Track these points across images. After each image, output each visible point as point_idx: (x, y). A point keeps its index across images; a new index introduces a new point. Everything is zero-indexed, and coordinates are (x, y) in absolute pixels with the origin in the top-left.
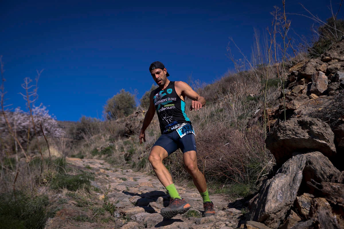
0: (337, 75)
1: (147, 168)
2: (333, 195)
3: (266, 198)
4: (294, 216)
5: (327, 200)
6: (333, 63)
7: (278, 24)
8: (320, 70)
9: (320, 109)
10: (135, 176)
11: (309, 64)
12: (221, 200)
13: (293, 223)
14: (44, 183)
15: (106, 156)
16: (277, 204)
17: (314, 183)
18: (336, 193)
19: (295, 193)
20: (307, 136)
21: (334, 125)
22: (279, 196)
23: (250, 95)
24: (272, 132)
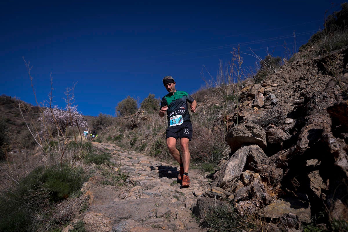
0: (270, 96)
1: (146, 151)
3: (224, 173)
4: (240, 183)
5: (259, 175)
6: (268, 88)
7: (235, 59)
8: (260, 92)
9: (259, 118)
10: (137, 156)
11: (253, 87)
12: (196, 173)
13: (239, 188)
14: (79, 159)
15: (117, 141)
16: (230, 177)
17: (252, 164)
18: (264, 171)
19: (241, 170)
20: (251, 135)
21: (267, 129)
22: (232, 172)
23: (215, 105)
24: (229, 132)
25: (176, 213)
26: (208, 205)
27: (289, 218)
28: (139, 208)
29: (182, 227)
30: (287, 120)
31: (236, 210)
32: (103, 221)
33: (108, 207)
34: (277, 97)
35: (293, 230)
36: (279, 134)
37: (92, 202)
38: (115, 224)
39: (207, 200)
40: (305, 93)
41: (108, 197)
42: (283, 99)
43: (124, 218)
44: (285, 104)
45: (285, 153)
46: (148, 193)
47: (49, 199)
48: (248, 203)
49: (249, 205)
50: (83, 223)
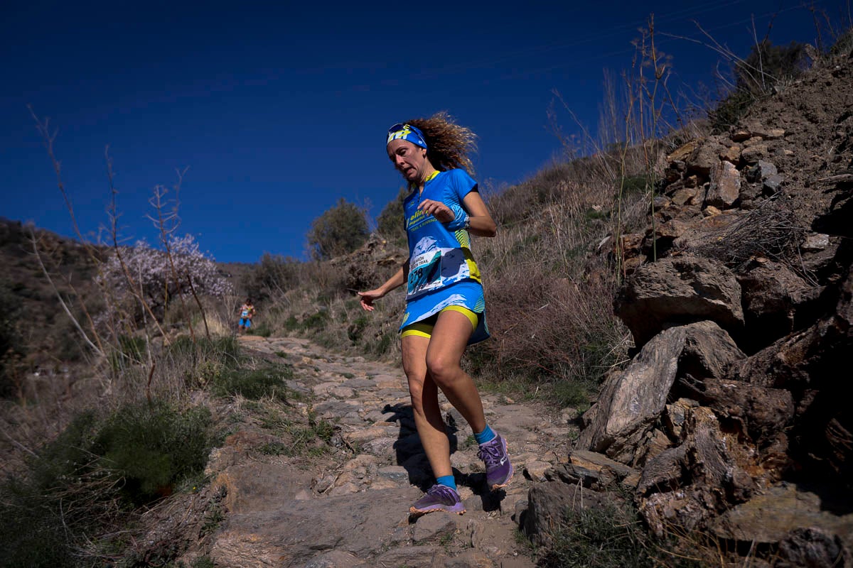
0: (758, 169)
1: (392, 354)
2: (724, 402)
3: (610, 410)
4: (660, 439)
5: (713, 411)
6: (753, 144)
8: (726, 159)
9: (720, 239)
10: (370, 369)
11: (705, 146)
13: (656, 453)
14: (199, 385)
15: (313, 331)
16: (628, 420)
17: (691, 381)
18: (728, 398)
19: (663, 397)
20: (690, 291)
21: (743, 270)
22: (632, 405)
23: (592, 209)
24: (625, 286)
25: (470, 529)
26: (559, 504)
27: (812, 541)
28: (364, 519)
30: (809, 239)
31: (641, 517)
32: (265, 557)
33: (279, 518)
34: (782, 171)
36: (783, 285)
37: (235, 504)
38: (296, 563)
39: (556, 489)
41: (280, 489)
42: (799, 175)
43: (321, 548)
44: (808, 190)
45: (797, 341)
46: (392, 474)
47: (121, 500)
48: (678, 499)
49: (680, 502)
50: (212, 564)
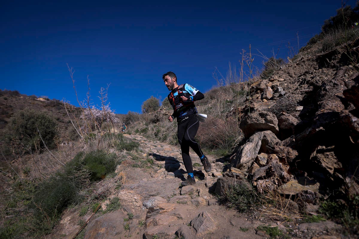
0: (278, 89)
1: (168, 140)
2: (280, 152)
3: (241, 156)
4: (256, 165)
5: (277, 155)
6: (275, 82)
7: (244, 59)
8: (268, 86)
9: (269, 107)
10: (161, 145)
11: (262, 82)
12: (212, 158)
13: (255, 169)
14: (113, 147)
15: (143, 133)
16: (247, 159)
17: (270, 146)
18: (282, 152)
19: (257, 153)
20: (264, 122)
21: (279, 116)
22: (248, 154)
23: (227, 100)
25: (198, 191)
26: (228, 184)
27: (308, 194)
28: (165, 187)
29: (205, 203)
30: (297, 107)
31: (255, 187)
32: (135, 198)
33: (139, 186)
34: (285, 90)
35: (311, 206)
36: (291, 120)
37: (125, 182)
38: (146, 200)
39: (226, 179)
40: (314, 82)
41: (138, 178)
42: (291, 91)
43: (153, 196)
44: (294, 95)
47: (90, 179)
48: (266, 181)
49: (267, 183)
50: (118, 199)
